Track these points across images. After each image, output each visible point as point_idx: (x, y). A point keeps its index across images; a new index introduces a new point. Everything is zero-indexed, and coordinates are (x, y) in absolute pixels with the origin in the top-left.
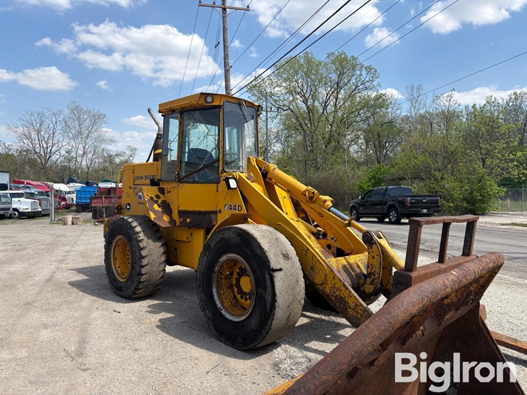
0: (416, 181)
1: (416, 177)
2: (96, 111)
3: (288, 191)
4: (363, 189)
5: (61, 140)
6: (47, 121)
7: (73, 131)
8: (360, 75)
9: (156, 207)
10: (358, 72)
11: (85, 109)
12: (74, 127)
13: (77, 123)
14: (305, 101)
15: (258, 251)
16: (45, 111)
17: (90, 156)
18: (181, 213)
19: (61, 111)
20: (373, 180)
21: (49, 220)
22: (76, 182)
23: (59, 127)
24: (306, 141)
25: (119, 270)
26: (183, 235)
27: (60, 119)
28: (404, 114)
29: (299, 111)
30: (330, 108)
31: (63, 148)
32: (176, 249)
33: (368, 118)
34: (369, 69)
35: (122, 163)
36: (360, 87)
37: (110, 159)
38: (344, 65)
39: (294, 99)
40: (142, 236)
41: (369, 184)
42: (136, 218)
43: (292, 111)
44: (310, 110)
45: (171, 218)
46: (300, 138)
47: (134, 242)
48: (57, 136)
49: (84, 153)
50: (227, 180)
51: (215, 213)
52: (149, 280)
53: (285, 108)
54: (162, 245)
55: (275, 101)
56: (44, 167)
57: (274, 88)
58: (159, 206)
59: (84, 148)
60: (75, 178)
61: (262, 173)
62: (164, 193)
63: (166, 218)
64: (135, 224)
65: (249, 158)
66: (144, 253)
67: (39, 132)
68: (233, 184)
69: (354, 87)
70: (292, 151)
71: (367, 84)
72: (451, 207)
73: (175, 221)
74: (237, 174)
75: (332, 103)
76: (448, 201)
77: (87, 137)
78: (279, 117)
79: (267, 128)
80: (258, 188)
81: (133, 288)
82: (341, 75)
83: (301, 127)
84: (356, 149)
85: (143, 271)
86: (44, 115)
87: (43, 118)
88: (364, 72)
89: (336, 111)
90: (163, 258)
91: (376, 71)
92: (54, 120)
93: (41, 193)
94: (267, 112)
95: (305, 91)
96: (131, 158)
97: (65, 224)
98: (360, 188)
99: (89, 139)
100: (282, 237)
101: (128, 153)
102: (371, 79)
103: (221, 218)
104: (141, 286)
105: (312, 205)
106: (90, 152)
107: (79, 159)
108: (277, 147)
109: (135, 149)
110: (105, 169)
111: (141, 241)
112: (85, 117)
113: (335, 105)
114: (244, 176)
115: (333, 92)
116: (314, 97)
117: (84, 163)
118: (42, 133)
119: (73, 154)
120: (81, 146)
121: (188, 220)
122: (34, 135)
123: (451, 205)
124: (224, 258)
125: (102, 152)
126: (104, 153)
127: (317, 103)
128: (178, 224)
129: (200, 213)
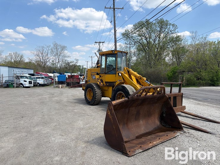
0: (190, 73)
1: (190, 71)
2: (63, 45)
3: (135, 77)
4: (169, 76)
5: (50, 57)
6: (45, 50)
7: (55, 53)
8: (170, 28)
9: (99, 81)
10: (169, 27)
11: (59, 44)
12: (55, 52)
13: (56, 50)
14: (146, 39)
15: (127, 91)
16: (44, 46)
17: (61, 63)
18: (106, 82)
19: (50, 46)
20: (172, 72)
21: (53, 86)
22: (56, 73)
23: (49, 52)
24: (146, 56)
25: (89, 98)
26: (106, 88)
27: (50, 48)
28: (189, 43)
29: (144, 43)
30: (157, 42)
31: (51, 60)
32: (104, 92)
33: (173, 46)
34: (173, 25)
35: (73, 65)
36: (170, 33)
37: (68, 64)
38: (163, 24)
39: (142, 39)
40: (96, 88)
41: (171, 74)
42: (94, 83)
43: (141, 43)
44: (149, 43)
45: (103, 84)
46: (144, 54)
47: (94, 90)
48: (49, 55)
49: (58, 62)
50: (119, 74)
51: (115, 82)
52: (97, 100)
53: (137, 42)
54: (101, 91)
55: (134, 39)
56: (44, 67)
57: (133, 34)
58: (100, 80)
59: (58, 59)
60: (55, 71)
61: (128, 72)
62: (101, 77)
63: (102, 84)
64: (94, 85)
65: (124, 68)
66: (96, 93)
67: (42, 54)
68: (120, 74)
69: (167, 33)
70: (141, 60)
71: (173, 32)
72: (204, 83)
73: (104, 85)
74: (121, 72)
75: (157, 40)
76: (203, 81)
77: (60, 55)
78: (135, 46)
79: (130, 51)
80: (127, 76)
81: (93, 102)
82: (161, 28)
83: (145, 50)
84: (168, 59)
85: (96, 97)
86: (44, 47)
87: (44, 48)
88: (171, 27)
89: (159, 43)
90: (101, 94)
91: (176, 26)
92: (47, 49)
93: (46, 77)
94: (130, 44)
95: (146, 35)
96: (76, 64)
97: (59, 88)
98: (167, 75)
99: (60, 56)
100: (133, 88)
101: (75, 61)
102: (174, 29)
103: (117, 84)
104: (96, 101)
105: (141, 80)
106: (61, 61)
107: (57, 64)
108: (134, 58)
109: (78, 60)
110: (66, 68)
111: (96, 89)
112: (59, 47)
113: (159, 41)
114: (123, 72)
115: (158, 36)
116: (150, 38)
117: (58, 65)
118: (43, 54)
119: (55, 62)
120: (57, 59)
121: (108, 84)
122: (40, 55)
123: (204, 82)
124: (118, 93)
125: (65, 61)
126: (66, 61)
127: (151, 40)
128: (105, 85)
129: (111, 82)
